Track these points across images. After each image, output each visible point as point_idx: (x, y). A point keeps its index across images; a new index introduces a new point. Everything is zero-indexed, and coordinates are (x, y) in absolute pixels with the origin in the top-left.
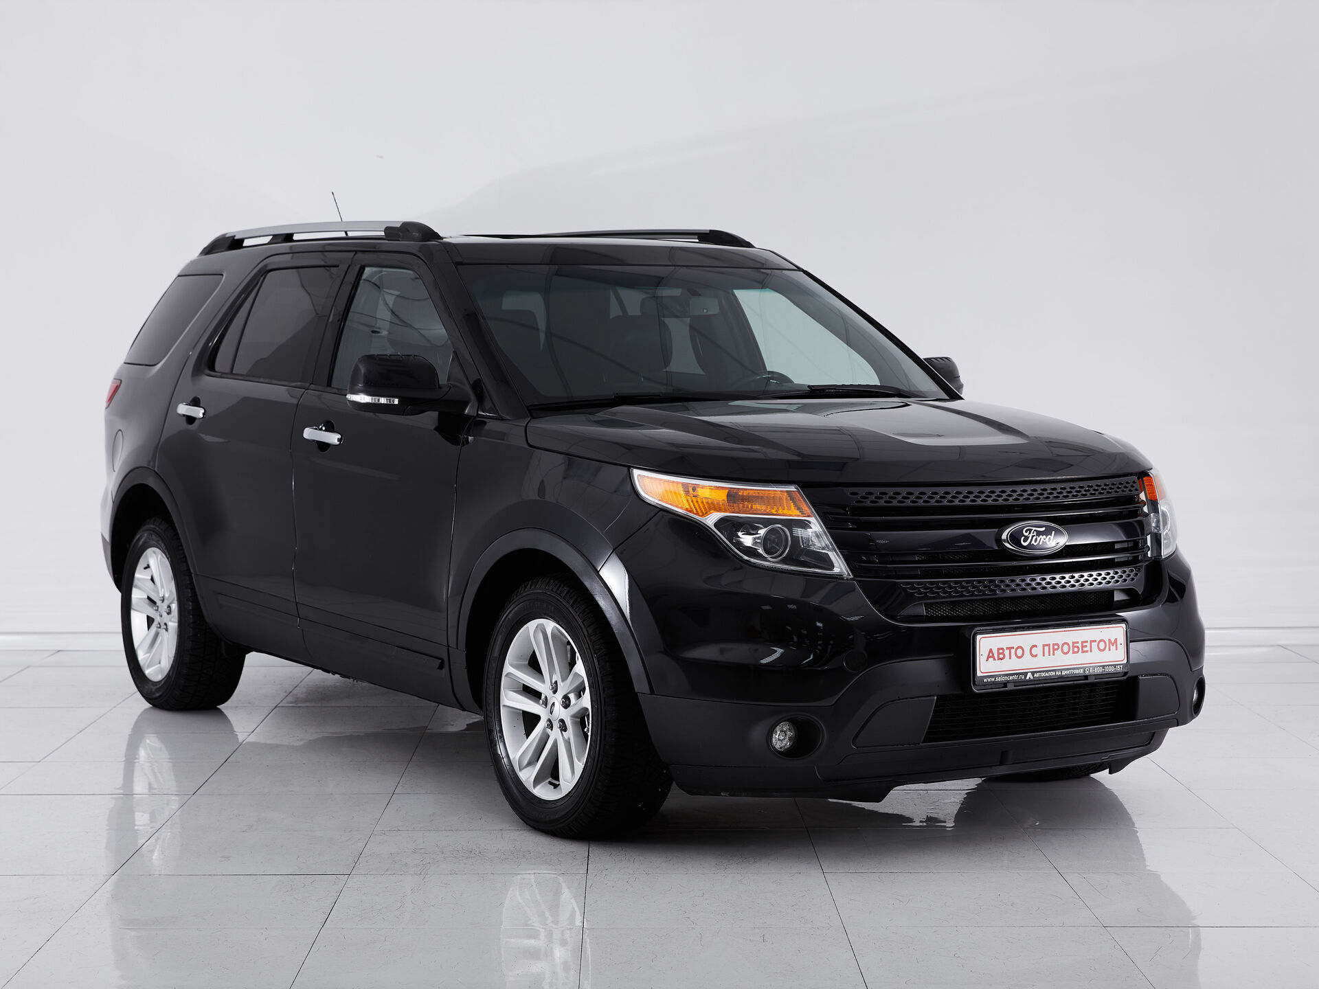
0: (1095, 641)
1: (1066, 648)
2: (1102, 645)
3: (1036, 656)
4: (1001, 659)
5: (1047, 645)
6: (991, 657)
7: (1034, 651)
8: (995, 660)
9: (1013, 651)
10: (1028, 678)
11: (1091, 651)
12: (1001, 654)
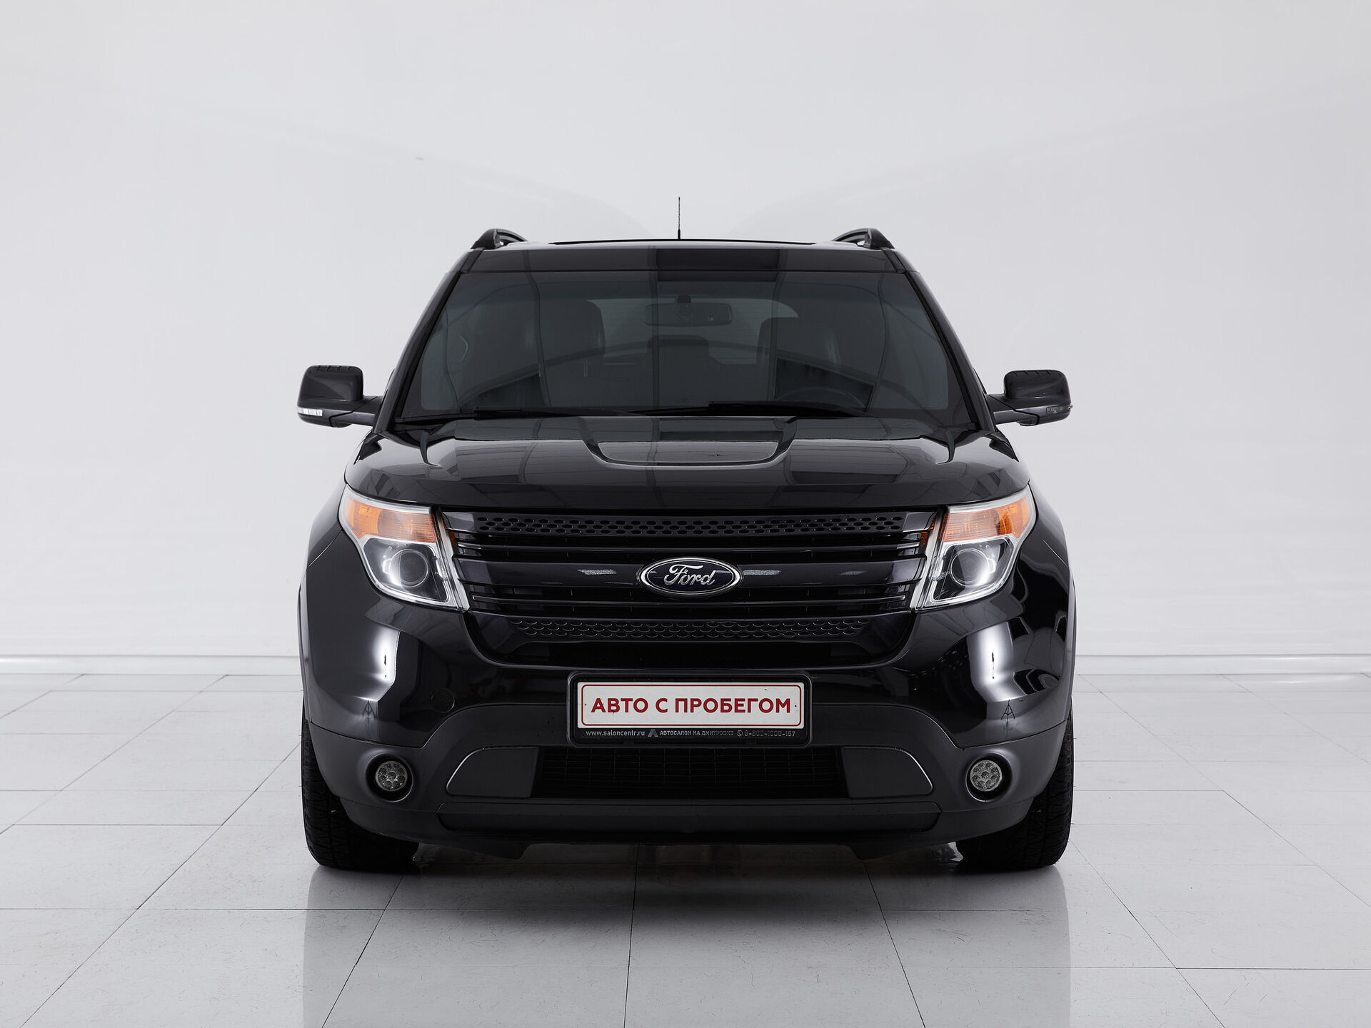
0: (756, 700)
1: (711, 705)
2: (766, 706)
3: (666, 711)
4: (613, 711)
5: (682, 700)
6: (598, 708)
7: (662, 705)
8: (604, 711)
9: (631, 704)
10: (650, 736)
11: (749, 711)
12: (613, 705)
